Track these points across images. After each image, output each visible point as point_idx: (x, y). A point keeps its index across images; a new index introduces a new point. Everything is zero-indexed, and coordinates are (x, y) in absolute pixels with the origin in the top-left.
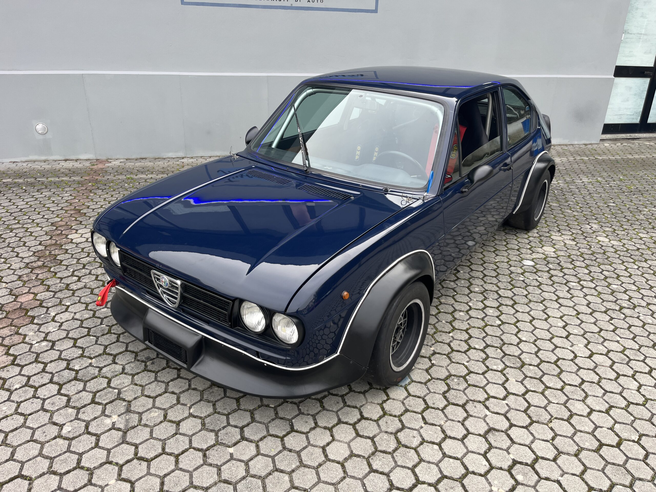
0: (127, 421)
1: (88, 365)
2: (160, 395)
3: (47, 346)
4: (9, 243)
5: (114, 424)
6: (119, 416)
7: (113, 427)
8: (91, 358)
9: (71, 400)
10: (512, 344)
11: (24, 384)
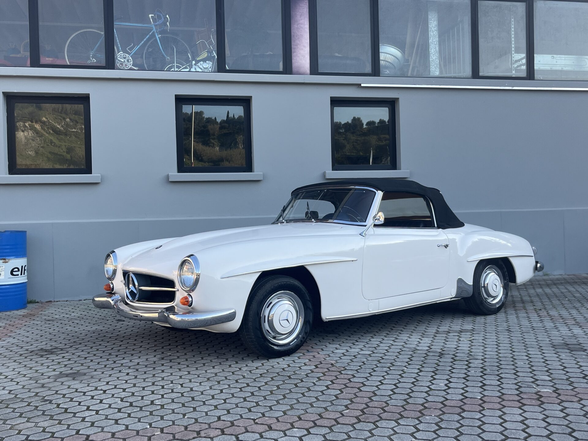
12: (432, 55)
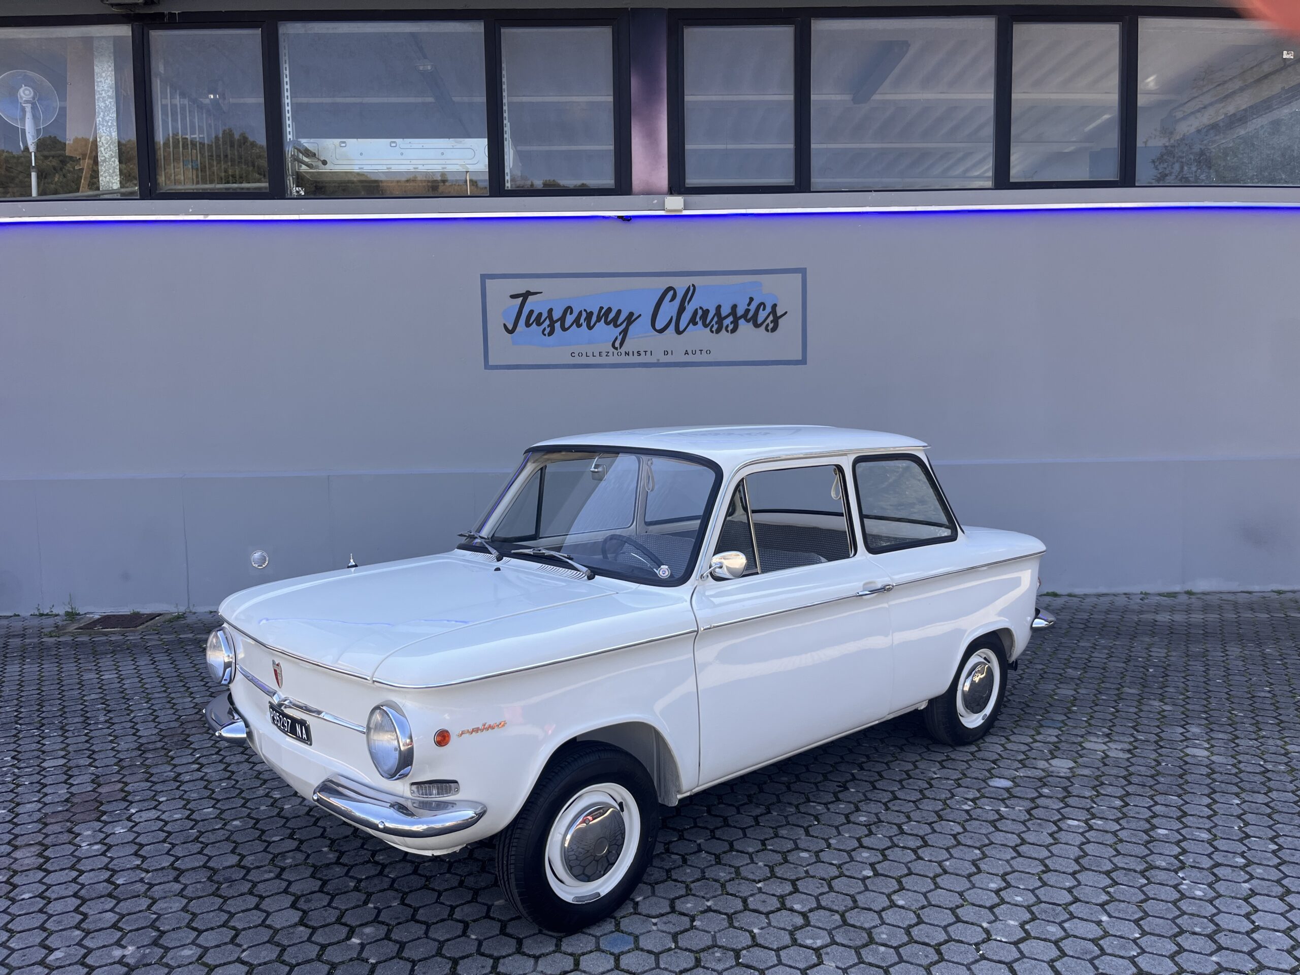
0: (144, 956)
1: (138, 879)
2: (212, 929)
3: (98, 850)
4: (134, 717)
5: (124, 956)
6: (138, 948)
7: (121, 962)
8: (147, 872)
9: (87, 921)
10: (870, 910)
11: (37, 894)
12: (102, 149)
